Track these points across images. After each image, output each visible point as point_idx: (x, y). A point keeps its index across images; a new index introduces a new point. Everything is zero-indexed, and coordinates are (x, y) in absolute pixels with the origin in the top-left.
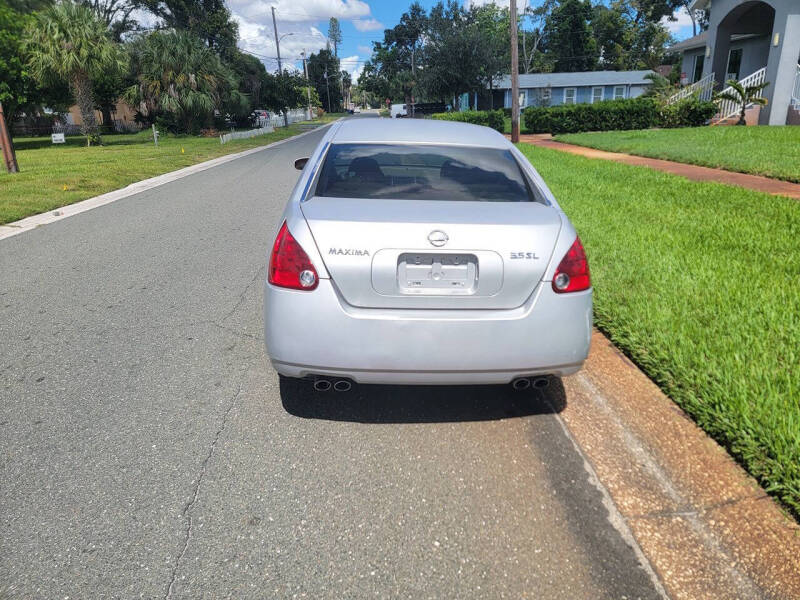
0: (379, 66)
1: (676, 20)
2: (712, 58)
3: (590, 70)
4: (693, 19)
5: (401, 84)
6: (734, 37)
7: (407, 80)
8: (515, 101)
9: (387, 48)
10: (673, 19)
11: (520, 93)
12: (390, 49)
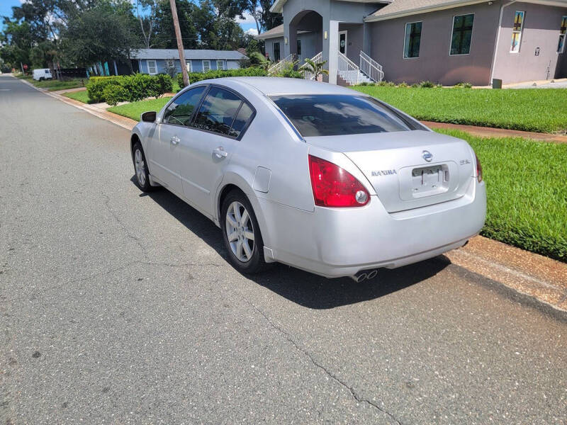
0: (10, 37)
1: (244, 18)
2: (289, 45)
3: (194, 49)
4: (256, 19)
5: (43, 52)
6: (299, 32)
7: (48, 50)
8: (183, 68)
9: (17, 22)
10: (242, 18)
11: (187, 62)
12: (20, 23)
